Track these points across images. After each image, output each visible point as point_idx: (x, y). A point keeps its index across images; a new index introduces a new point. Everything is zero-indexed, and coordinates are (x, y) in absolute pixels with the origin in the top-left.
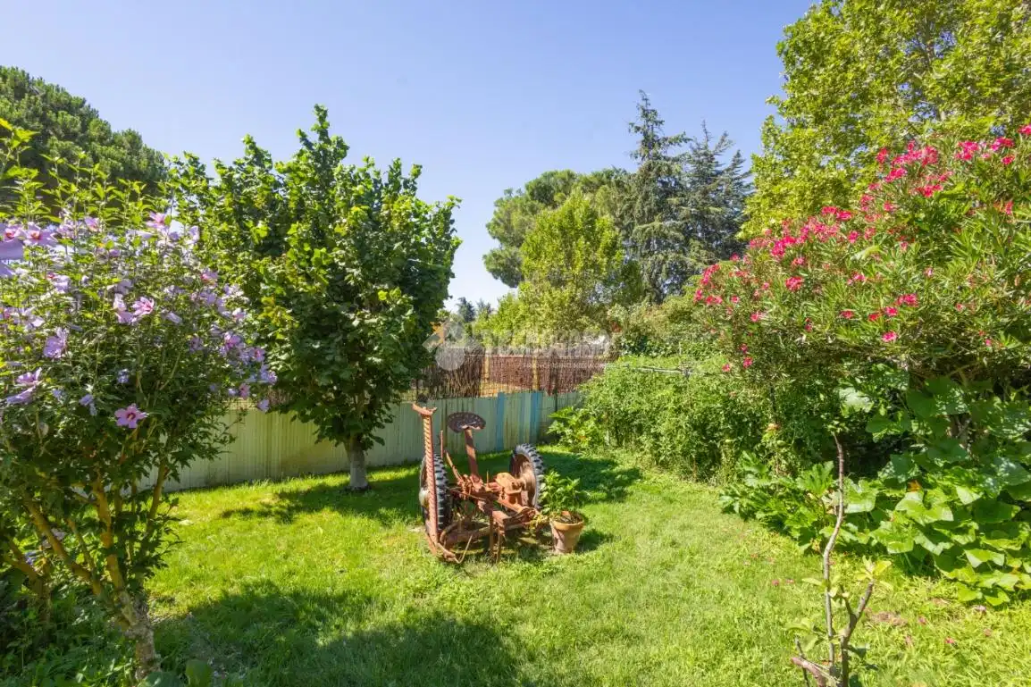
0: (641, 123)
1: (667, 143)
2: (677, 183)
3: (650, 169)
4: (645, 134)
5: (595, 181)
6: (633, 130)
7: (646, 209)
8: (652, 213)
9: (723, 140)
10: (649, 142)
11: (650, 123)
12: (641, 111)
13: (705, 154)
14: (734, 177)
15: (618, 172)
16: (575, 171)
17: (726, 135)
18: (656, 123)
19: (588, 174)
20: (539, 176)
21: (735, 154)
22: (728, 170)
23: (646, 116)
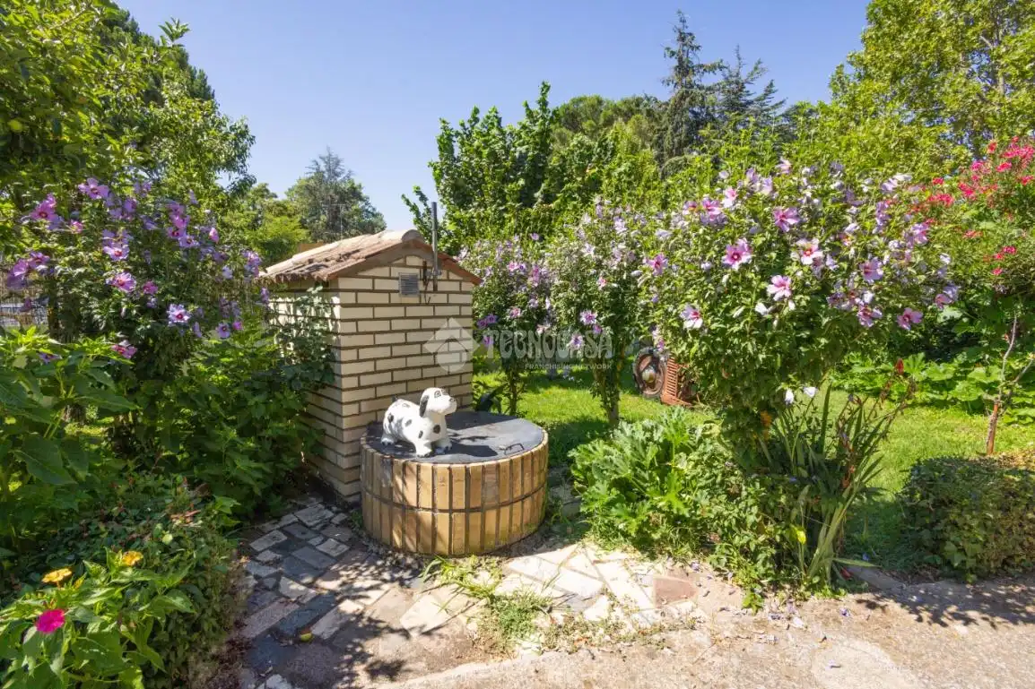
0: (676, 47)
1: (701, 70)
2: (708, 114)
3: (682, 98)
4: (680, 60)
5: (624, 108)
6: (668, 54)
7: (676, 140)
8: (682, 145)
9: (756, 68)
10: (684, 69)
11: (685, 48)
12: (677, 35)
13: (737, 83)
14: (764, 108)
15: (648, 100)
16: (604, 97)
17: (759, 63)
18: (692, 48)
19: (617, 101)
20: (568, 102)
21: (768, 83)
22: (758, 100)
23: (683, 39)
